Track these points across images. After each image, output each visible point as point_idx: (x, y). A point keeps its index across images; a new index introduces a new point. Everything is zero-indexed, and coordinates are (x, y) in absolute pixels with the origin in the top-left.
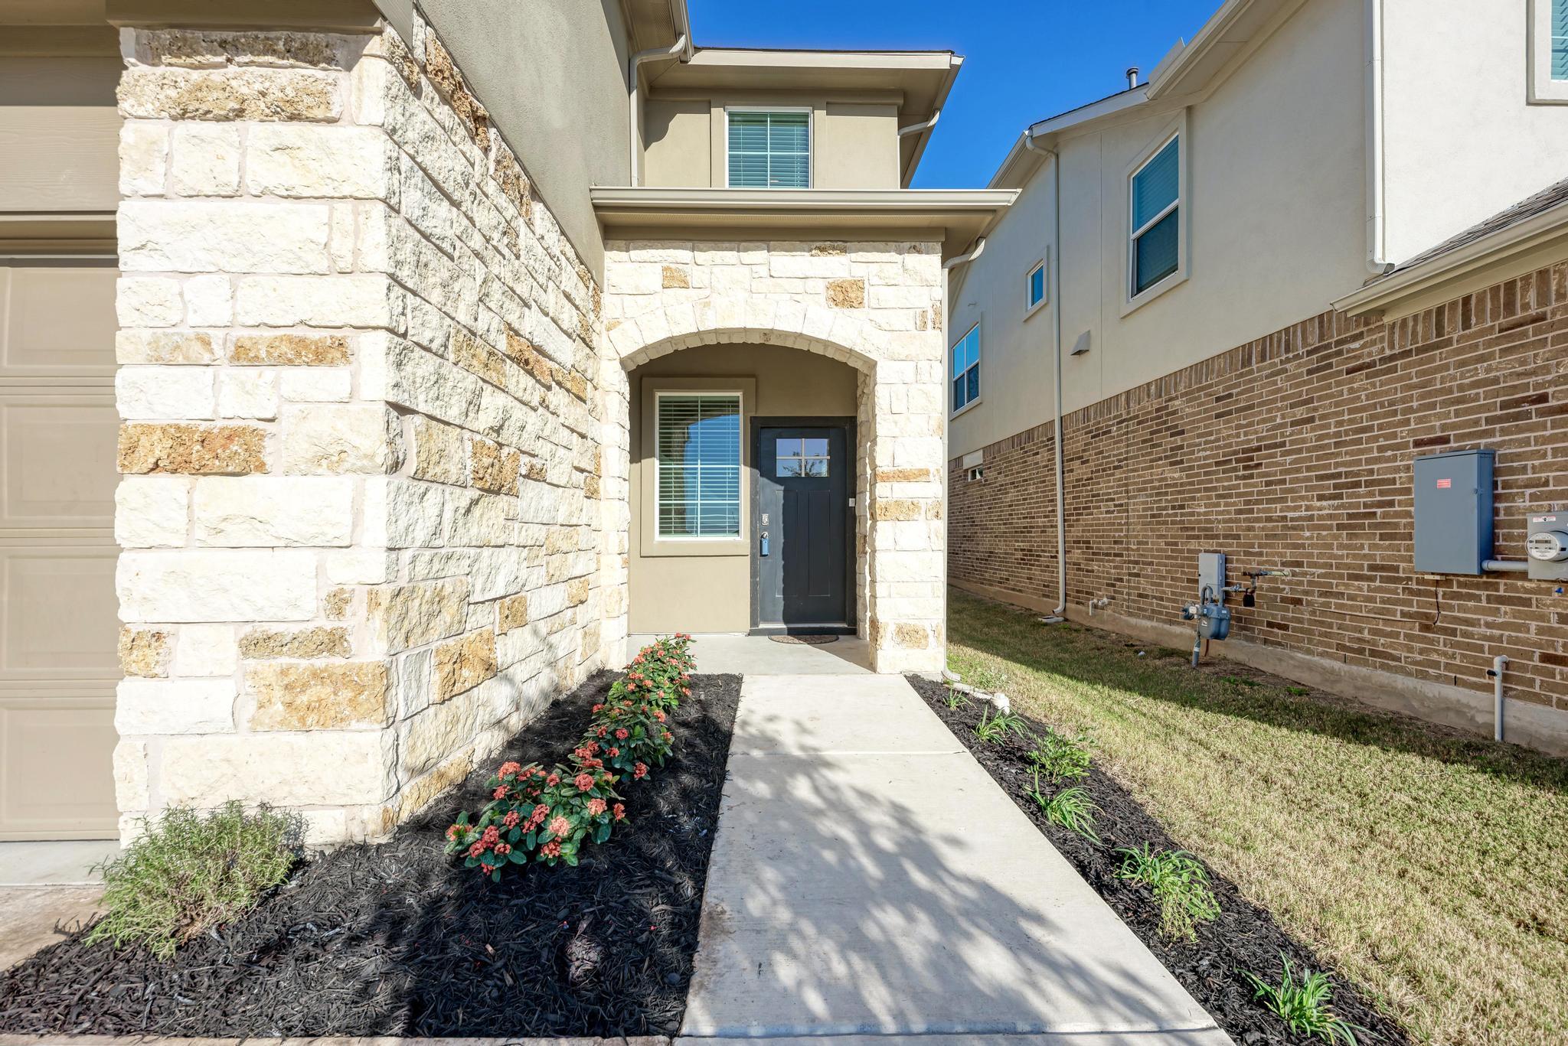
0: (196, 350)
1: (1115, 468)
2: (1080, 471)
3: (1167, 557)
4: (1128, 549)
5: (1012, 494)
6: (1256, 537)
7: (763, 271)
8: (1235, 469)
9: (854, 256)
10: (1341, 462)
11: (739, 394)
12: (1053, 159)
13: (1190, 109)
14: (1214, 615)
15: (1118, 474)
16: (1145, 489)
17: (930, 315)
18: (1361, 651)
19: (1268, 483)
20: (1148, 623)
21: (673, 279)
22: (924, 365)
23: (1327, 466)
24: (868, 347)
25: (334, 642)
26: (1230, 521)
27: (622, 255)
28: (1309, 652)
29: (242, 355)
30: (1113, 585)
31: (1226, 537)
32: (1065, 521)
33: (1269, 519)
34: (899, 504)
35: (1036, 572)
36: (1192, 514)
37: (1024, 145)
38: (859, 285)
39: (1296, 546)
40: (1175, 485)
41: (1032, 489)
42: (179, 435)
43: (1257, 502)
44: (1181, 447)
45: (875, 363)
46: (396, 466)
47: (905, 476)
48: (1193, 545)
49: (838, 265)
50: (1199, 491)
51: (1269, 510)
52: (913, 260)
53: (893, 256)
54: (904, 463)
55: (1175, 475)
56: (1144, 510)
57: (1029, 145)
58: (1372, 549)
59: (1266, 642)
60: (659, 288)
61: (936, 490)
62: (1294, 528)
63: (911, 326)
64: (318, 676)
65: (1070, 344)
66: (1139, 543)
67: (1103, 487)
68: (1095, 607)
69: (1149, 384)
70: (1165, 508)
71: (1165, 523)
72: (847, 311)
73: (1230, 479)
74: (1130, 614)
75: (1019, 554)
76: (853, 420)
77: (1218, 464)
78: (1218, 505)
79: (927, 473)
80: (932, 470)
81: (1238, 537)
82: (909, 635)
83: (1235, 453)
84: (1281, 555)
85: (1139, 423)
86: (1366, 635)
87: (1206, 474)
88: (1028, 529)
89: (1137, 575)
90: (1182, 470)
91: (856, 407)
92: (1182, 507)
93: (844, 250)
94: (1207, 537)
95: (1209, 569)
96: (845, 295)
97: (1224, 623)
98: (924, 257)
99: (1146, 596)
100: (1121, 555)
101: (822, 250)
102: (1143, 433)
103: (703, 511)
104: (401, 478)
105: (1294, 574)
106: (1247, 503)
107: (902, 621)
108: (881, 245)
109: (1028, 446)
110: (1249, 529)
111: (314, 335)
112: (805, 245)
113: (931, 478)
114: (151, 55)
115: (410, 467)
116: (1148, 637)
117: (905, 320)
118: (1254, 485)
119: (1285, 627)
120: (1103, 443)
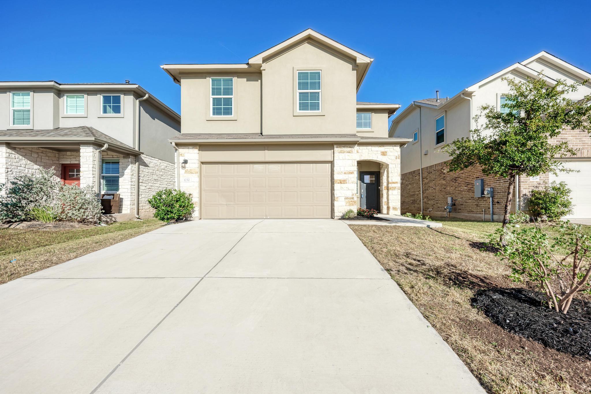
0: (341, 173)
1: (433, 180)
2: (426, 181)
3: (443, 199)
4: (436, 198)
5: (410, 186)
6: (457, 194)
7: (370, 150)
8: (454, 181)
9: (385, 147)
10: (468, 180)
12: (419, 109)
13: (446, 111)
14: (449, 208)
15: (434, 182)
16: (439, 185)
17: (398, 157)
18: (470, 211)
19: (458, 184)
20: (439, 213)
22: (397, 165)
23: (466, 181)
24: (387, 162)
25: (353, 198)
26: (453, 191)
28: (464, 213)
29: (345, 173)
30: (433, 206)
31: (452, 194)
32: (423, 192)
33: (458, 190)
34: (393, 187)
35: (416, 205)
36: (447, 190)
37: (412, 105)
38: (386, 152)
39: (462, 195)
40: (444, 184)
41: (415, 185)
42: (340, 181)
43: (457, 187)
44: (445, 177)
45: (388, 165)
47: (394, 183)
48: (447, 196)
49: (383, 149)
50: (448, 185)
51: (458, 189)
52: (395, 148)
53: (392, 147)
54: (394, 181)
55: (444, 182)
56: (439, 189)
57: (413, 105)
58: (471, 194)
59: (458, 212)
61: (399, 185)
62: (462, 192)
63: (395, 159)
64: (352, 201)
65: (423, 153)
66: (438, 196)
67: (431, 184)
68: (429, 211)
69: (439, 163)
70: (442, 189)
71: (442, 192)
72: (384, 156)
73: (453, 183)
74: (436, 212)
75: (412, 201)
76: (379, 172)
77: (451, 180)
78: (451, 188)
79: (397, 182)
81: (454, 194)
82: (395, 209)
83: (454, 178)
84: (460, 196)
85: (438, 171)
86: (471, 209)
87: (449, 182)
88: (414, 195)
89: (438, 203)
90: (445, 181)
91: (380, 169)
92: (445, 189)
93: (384, 146)
94: (450, 194)
95: (449, 200)
96: (384, 154)
97: (451, 210)
99: (439, 207)
100: (434, 199)
101: (380, 146)
102: (438, 173)
105: (462, 200)
106: (455, 187)
107: (394, 206)
108: (390, 146)
109: (414, 175)
110: (456, 192)
111: (351, 171)
112: (377, 146)
114: (337, 147)
116: (440, 216)
117: (394, 158)
118: (456, 184)
119: (460, 209)
120: (431, 175)
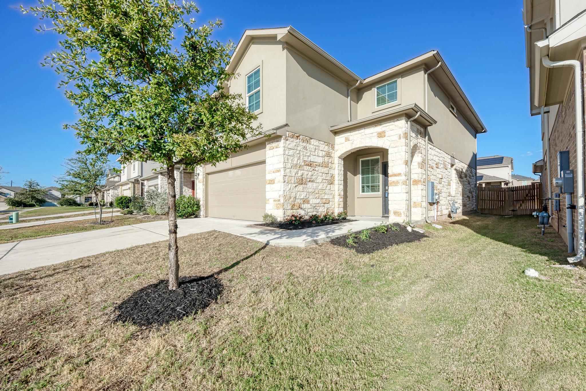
0: (271, 172)
7: (364, 134)
9: (383, 126)
11: (379, 157)
17: (402, 136)
21: (347, 139)
22: (400, 148)
24: (386, 146)
25: (279, 200)
27: (338, 137)
29: (274, 172)
34: (394, 182)
38: (384, 132)
42: (270, 180)
45: (388, 149)
46: (284, 182)
47: (395, 175)
49: (379, 129)
52: (396, 123)
53: (392, 123)
54: (395, 172)
60: (344, 142)
64: (278, 204)
72: (381, 139)
80: (402, 173)
82: (396, 213)
93: (381, 125)
96: (381, 135)
98: (400, 121)
101: (376, 126)
103: (371, 187)
104: (285, 183)
108: (390, 121)
111: (278, 169)
112: (372, 126)
113: (402, 175)
114: (268, 144)
115: (286, 182)
117: (396, 138)
